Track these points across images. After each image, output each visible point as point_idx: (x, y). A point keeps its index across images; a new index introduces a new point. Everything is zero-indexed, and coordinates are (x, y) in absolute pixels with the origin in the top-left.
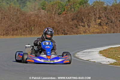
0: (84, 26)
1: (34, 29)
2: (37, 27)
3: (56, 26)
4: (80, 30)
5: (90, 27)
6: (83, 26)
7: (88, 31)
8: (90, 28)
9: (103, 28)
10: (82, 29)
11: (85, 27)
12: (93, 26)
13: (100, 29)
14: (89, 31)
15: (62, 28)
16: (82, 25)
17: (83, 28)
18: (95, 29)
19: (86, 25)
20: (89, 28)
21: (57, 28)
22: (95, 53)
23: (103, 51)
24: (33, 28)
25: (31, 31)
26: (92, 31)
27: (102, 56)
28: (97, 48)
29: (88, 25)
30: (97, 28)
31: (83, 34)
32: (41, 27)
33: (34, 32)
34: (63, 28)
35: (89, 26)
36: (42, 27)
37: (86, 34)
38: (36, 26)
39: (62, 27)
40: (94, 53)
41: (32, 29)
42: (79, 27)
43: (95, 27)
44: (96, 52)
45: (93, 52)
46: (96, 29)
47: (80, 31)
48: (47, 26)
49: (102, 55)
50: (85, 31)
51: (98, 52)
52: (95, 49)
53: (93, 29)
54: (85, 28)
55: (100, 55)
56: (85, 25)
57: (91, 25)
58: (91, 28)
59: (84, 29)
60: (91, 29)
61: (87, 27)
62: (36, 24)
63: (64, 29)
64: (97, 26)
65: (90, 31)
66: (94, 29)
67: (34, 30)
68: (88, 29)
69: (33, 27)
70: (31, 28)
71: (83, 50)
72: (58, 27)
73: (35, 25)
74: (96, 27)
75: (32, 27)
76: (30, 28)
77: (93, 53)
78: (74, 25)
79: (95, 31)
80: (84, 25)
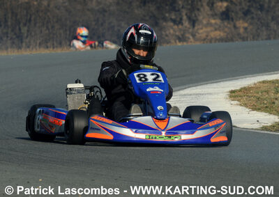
0: (178, 22)
1: (28, 31)
2: (38, 25)
3: (94, 23)
4: (167, 32)
5: (196, 24)
6: (174, 21)
7: (191, 37)
8: (196, 28)
9: (235, 27)
10: (172, 31)
11: (182, 24)
12: (205, 22)
13: (226, 30)
14: (194, 36)
15: (113, 27)
16: (173, 17)
17: (176, 27)
18: (212, 31)
19: (185, 17)
20: (194, 26)
21: (96, 27)
22: (216, 96)
23: (240, 90)
24: (24, 30)
25: (18, 37)
26: (204, 36)
27: (237, 105)
28: (222, 84)
29: (189, 18)
30: (217, 27)
31: (179, 44)
32: (50, 27)
33: (30, 42)
34: (116, 29)
35: (193, 22)
36: (53, 27)
37: (185, 44)
38: (35, 24)
39: (112, 24)
40: (213, 97)
41: (22, 31)
42: (164, 24)
43: (211, 25)
44: (218, 94)
45: (211, 94)
46: (216, 30)
47: (167, 36)
48: (68, 22)
49: (236, 102)
50: (183, 35)
51: (225, 95)
52: (215, 85)
53: (204, 29)
54: (180, 27)
55: (232, 102)
56: (181, 19)
57: (200, 18)
58: (201, 26)
59: (180, 30)
60: (201, 31)
61: (186, 24)
62: (32, 19)
63: (119, 30)
64: (218, 21)
65: (198, 35)
66: (209, 29)
67: (27, 37)
68: (191, 30)
69: (25, 25)
70: (20, 29)
71: (179, 90)
72: (102, 24)
73: (30, 20)
74: (216, 24)
75: (22, 25)
76: (17, 27)
77: (210, 96)
78: (147, 18)
79: (213, 34)
80: (178, 19)
